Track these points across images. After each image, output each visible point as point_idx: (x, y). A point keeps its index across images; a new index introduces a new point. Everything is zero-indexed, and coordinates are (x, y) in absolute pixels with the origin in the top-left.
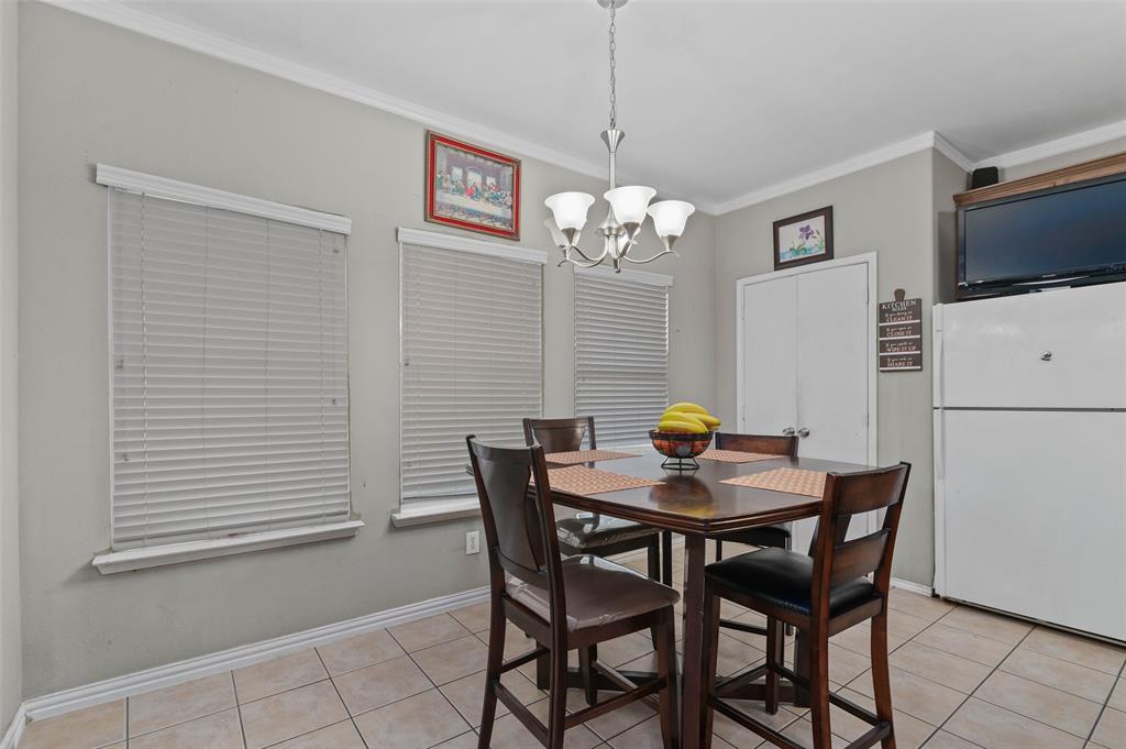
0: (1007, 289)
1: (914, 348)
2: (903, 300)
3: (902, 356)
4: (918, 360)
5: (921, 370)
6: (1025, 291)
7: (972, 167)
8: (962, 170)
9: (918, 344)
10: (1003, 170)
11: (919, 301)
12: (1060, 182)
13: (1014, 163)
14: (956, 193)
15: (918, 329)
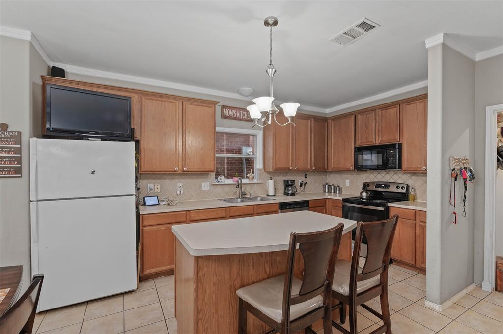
0: (72, 135)
1: (16, 163)
2: (7, 131)
3: (6, 168)
4: (18, 171)
5: (21, 177)
6: (81, 138)
7: (52, 64)
8: (45, 63)
9: (19, 160)
10: (67, 72)
11: (20, 134)
12: (95, 89)
13: (73, 71)
14: (42, 75)
15: (19, 151)
